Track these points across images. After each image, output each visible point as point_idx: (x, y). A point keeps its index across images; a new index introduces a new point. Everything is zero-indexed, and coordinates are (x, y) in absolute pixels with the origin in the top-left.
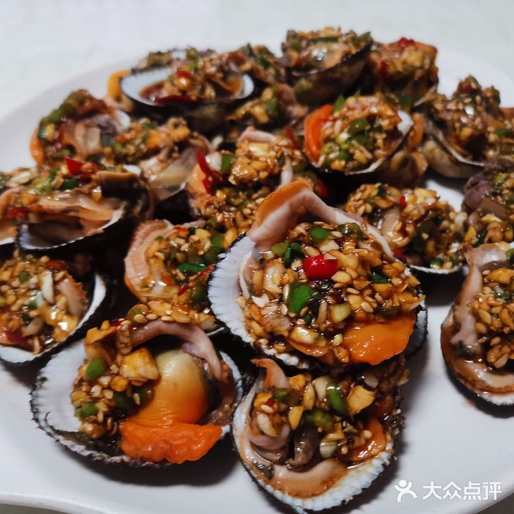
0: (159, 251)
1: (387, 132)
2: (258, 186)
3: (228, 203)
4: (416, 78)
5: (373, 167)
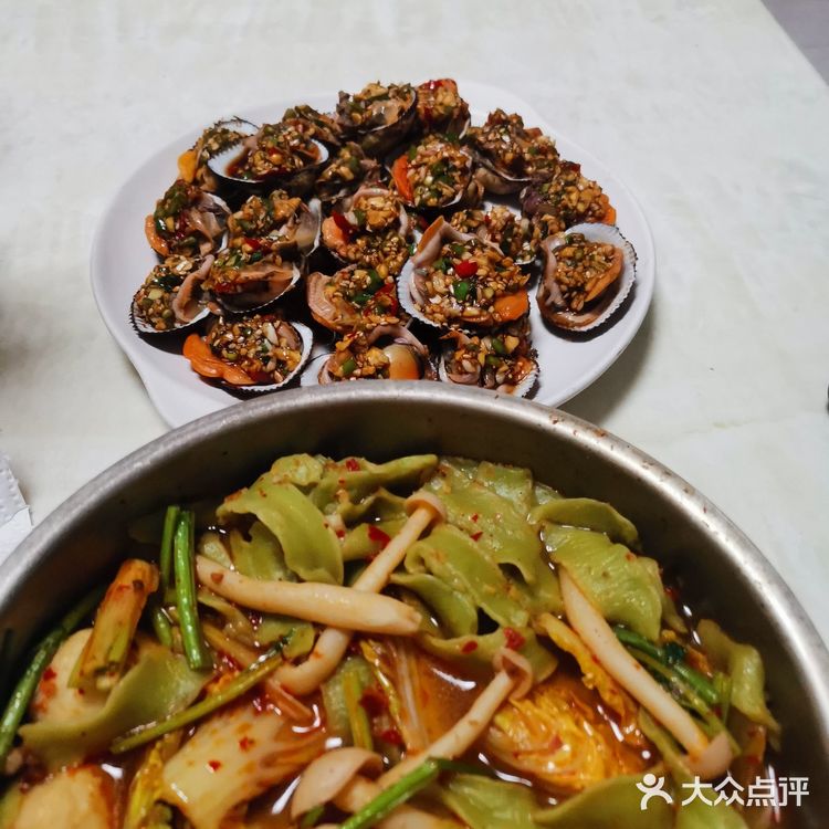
0: (337, 291)
1: (461, 170)
2: (387, 230)
3: (369, 246)
4: (455, 117)
5: (458, 198)
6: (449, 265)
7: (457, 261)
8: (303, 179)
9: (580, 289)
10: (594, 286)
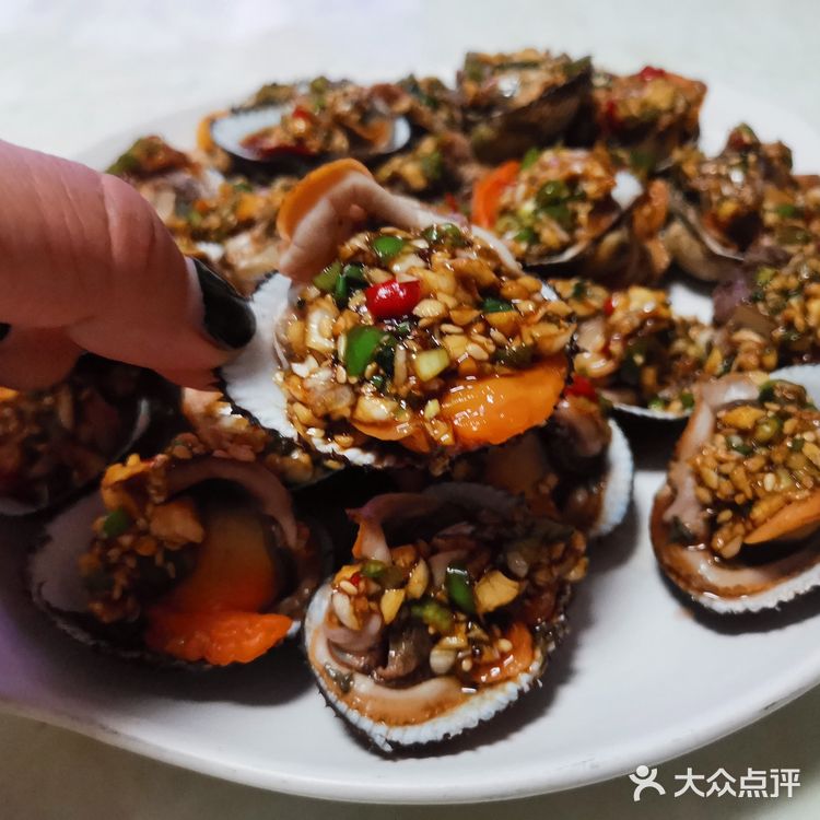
1: (594, 202)
4: (661, 128)
5: (569, 255)
9: (742, 511)
10: (772, 514)
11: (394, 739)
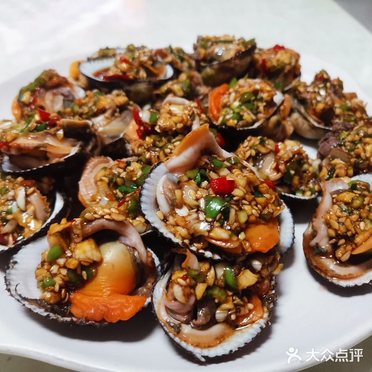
0: (105, 176)
1: (267, 102)
2: (175, 134)
3: (155, 145)
4: (286, 71)
5: (256, 125)
6: (204, 178)
7: (213, 175)
8: (142, 87)
9: (350, 239)
10: (365, 240)
11: (206, 355)
